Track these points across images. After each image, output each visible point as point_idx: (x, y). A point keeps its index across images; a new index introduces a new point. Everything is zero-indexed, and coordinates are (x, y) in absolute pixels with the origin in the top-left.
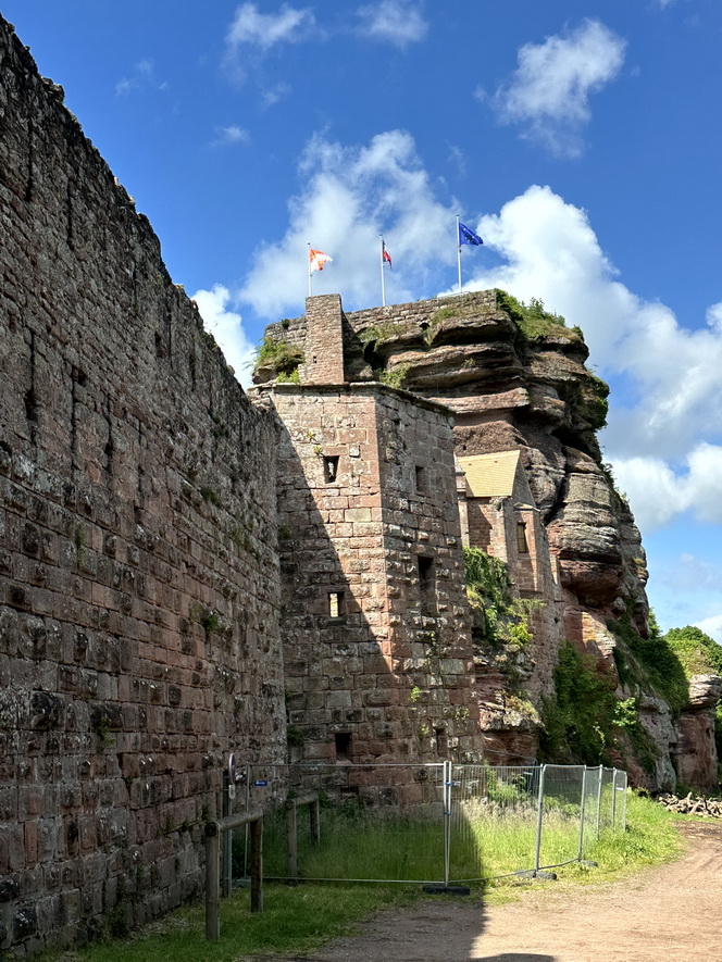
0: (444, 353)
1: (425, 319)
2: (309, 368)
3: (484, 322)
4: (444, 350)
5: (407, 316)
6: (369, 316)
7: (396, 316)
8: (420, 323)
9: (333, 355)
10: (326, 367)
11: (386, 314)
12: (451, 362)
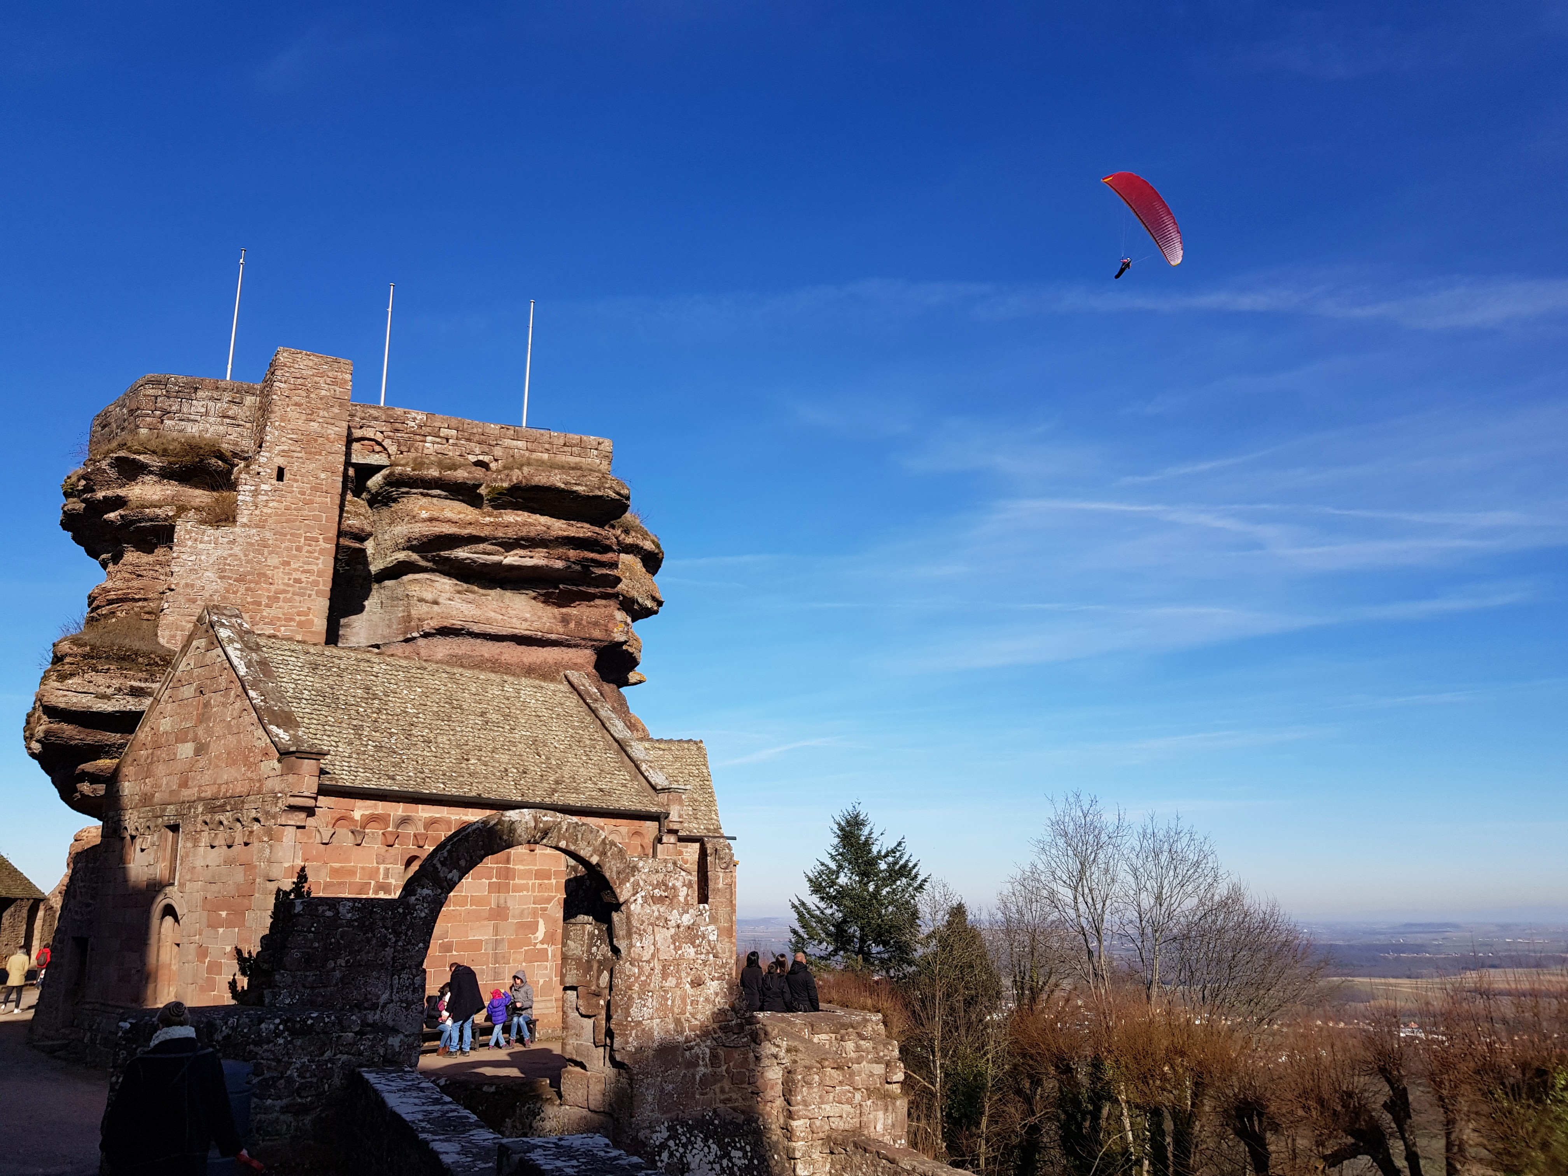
0: (517, 522)
1: (483, 453)
2: (264, 487)
3: (599, 489)
4: (519, 519)
5: (451, 441)
6: (376, 419)
7: (430, 435)
8: (472, 458)
9: (323, 476)
10: (303, 493)
11: (413, 424)
12: (523, 542)
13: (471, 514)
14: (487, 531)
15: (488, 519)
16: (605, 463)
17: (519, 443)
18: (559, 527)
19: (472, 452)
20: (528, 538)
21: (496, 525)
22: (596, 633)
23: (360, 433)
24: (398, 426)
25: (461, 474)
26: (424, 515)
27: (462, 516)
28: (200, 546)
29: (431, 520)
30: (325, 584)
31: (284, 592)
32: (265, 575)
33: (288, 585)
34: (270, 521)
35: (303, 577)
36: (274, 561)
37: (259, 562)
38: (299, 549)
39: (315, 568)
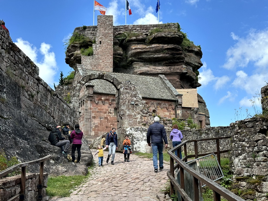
0: (155, 47)
1: (147, 32)
2: (97, 46)
3: (174, 35)
4: (155, 46)
5: (139, 30)
6: (122, 28)
7: (134, 30)
8: (144, 33)
9: (109, 42)
10: (105, 46)
11: (130, 28)
12: (157, 51)
13: (144, 46)
14: (148, 50)
15: (148, 47)
16: (176, 29)
17: (154, 28)
18: (166, 46)
19: (144, 32)
20: (158, 50)
21: (150, 48)
22: (178, 71)
23: (119, 32)
24: (127, 29)
25: (141, 37)
26: (134, 48)
27: (142, 47)
28: (86, 60)
29: (135, 49)
30: (112, 65)
31: (103, 67)
32: (99, 64)
33: (104, 66)
34: (99, 53)
35: (107, 64)
36: (101, 61)
37: (98, 62)
38: (106, 58)
39: (109, 62)
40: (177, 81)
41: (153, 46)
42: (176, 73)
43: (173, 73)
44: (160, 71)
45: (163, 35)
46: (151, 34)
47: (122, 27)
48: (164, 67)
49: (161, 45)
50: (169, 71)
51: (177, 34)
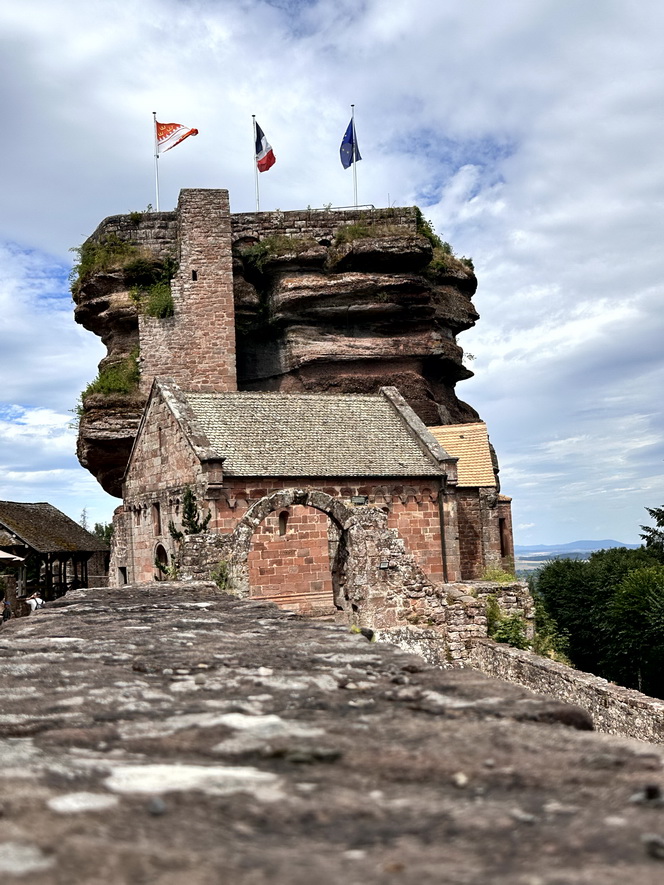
0: (353, 282)
1: (326, 234)
2: (186, 286)
3: (407, 248)
4: (353, 278)
5: (303, 229)
6: (252, 222)
7: (288, 227)
8: (319, 239)
9: (220, 272)
10: (210, 287)
11: (276, 222)
12: (359, 293)
13: (322, 281)
14: (334, 291)
15: (333, 282)
16: (412, 225)
17: (349, 222)
18: (385, 280)
19: (318, 235)
20: (361, 291)
21: (339, 286)
22: (419, 351)
23: (243, 234)
24: (266, 225)
25: (311, 253)
26: (290, 286)
27: (314, 283)
28: (155, 330)
29: (295, 289)
30: (231, 344)
31: (208, 352)
32: (195, 343)
33: (210, 348)
34: (193, 308)
35: (218, 342)
36: (199, 333)
37: (191, 336)
38: (213, 324)
39: (225, 335)
40: (417, 381)
41: (348, 278)
42: (412, 356)
43: (403, 356)
44: (368, 352)
45: (376, 247)
46: (341, 241)
47: (250, 218)
48: (379, 341)
49: (371, 277)
50: (394, 352)
51: (416, 246)
